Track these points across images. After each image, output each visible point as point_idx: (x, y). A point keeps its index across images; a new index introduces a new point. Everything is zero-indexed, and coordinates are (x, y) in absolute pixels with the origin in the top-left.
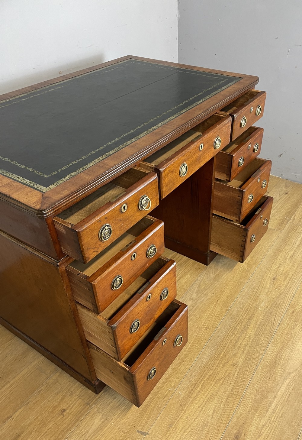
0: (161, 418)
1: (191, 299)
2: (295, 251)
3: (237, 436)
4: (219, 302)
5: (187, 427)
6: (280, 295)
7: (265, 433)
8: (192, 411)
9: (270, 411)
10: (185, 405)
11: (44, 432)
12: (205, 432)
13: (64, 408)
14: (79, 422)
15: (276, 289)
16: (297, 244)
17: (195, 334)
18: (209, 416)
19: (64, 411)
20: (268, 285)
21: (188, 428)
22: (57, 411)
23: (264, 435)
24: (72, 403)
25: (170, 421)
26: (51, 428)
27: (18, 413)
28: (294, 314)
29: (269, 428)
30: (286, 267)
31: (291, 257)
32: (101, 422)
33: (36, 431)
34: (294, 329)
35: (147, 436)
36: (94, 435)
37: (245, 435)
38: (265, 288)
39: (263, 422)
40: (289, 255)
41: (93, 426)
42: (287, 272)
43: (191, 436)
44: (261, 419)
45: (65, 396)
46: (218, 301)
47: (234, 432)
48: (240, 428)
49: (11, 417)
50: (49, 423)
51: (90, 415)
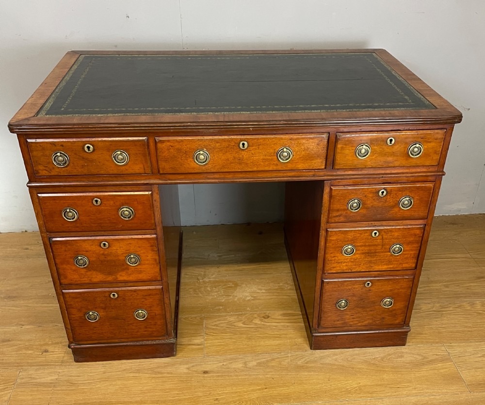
1: (245, 363)
4: (266, 390)
11: (21, 352)
13: (50, 350)
14: (42, 367)
17: (200, 394)
19: (46, 351)
22: (44, 348)
24: (57, 352)
26: (26, 354)
27: (28, 327)
32: (50, 382)
33: (19, 347)
36: (34, 385)
41: (43, 379)
45: (61, 343)
46: (266, 388)
49: (23, 325)
50: (30, 350)
51: (53, 370)
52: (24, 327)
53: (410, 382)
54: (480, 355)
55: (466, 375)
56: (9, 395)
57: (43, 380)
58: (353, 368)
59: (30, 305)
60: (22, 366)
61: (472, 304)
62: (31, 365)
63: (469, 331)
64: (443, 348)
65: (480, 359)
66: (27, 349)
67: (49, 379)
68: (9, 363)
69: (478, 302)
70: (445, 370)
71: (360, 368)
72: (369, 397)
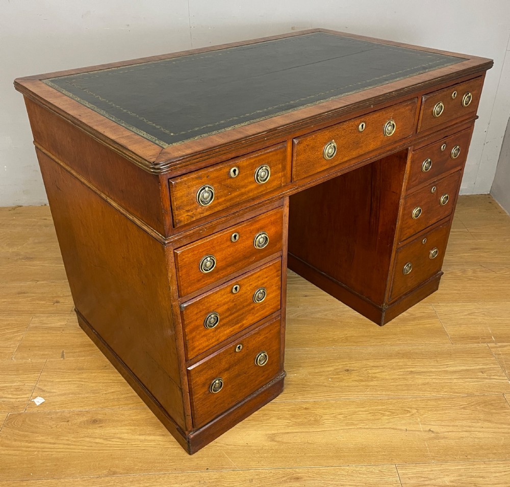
0: (84, 359)
2: (431, 372)
3: (97, 421)
5: (86, 380)
6: (325, 386)
7: (112, 443)
8: (104, 376)
9: (142, 437)
10: (106, 369)
11: (35, 302)
12: (87, 395)
13: (61, 301)
14: (53, 315)
15: (331, 378)
16: (447, 369)
18: (106, 391)
19: (57, 302)
20: (331, 369)
21: (85, 382)
22: (55, 300)
23: (110, 442)
25: (85, 367)
26: (39, 304)
27: (43, 282)
28: (305, 411)
29: (121, 443)
30: (386, 373)
31: (411, 372)
33: (33, 298)
34: (280, 419)
35: (62, 359)
36: (45, 329)
37: (101, 427)
38: (322, 367)
39: (125, 436)
40: (414, 368)
42: (375, 377)
43: (78, 387)
44: (127, 433)
47: (100, 417)
48: (106, 420)
49: (38, 281)
50: (43, 301)
51: (62, 317)
52: (38, 283)
53: (395, 334)
54: (465, 314)
55: (450, 330)
56: (22, 336)
57: (53, 325)
58: (342, 322)
59: (45, 265)
60: (35, 313)
61: (464, 271)
62: (43, 313)
63: (458, 293)
64: (431, 308)
65: (466, 317)
66: (41, 300)
67: (58, 324)
68: (23, 311)
69: (469, 270)
70: (430, 325)
71: (348, 322)
72: (354, 346)
